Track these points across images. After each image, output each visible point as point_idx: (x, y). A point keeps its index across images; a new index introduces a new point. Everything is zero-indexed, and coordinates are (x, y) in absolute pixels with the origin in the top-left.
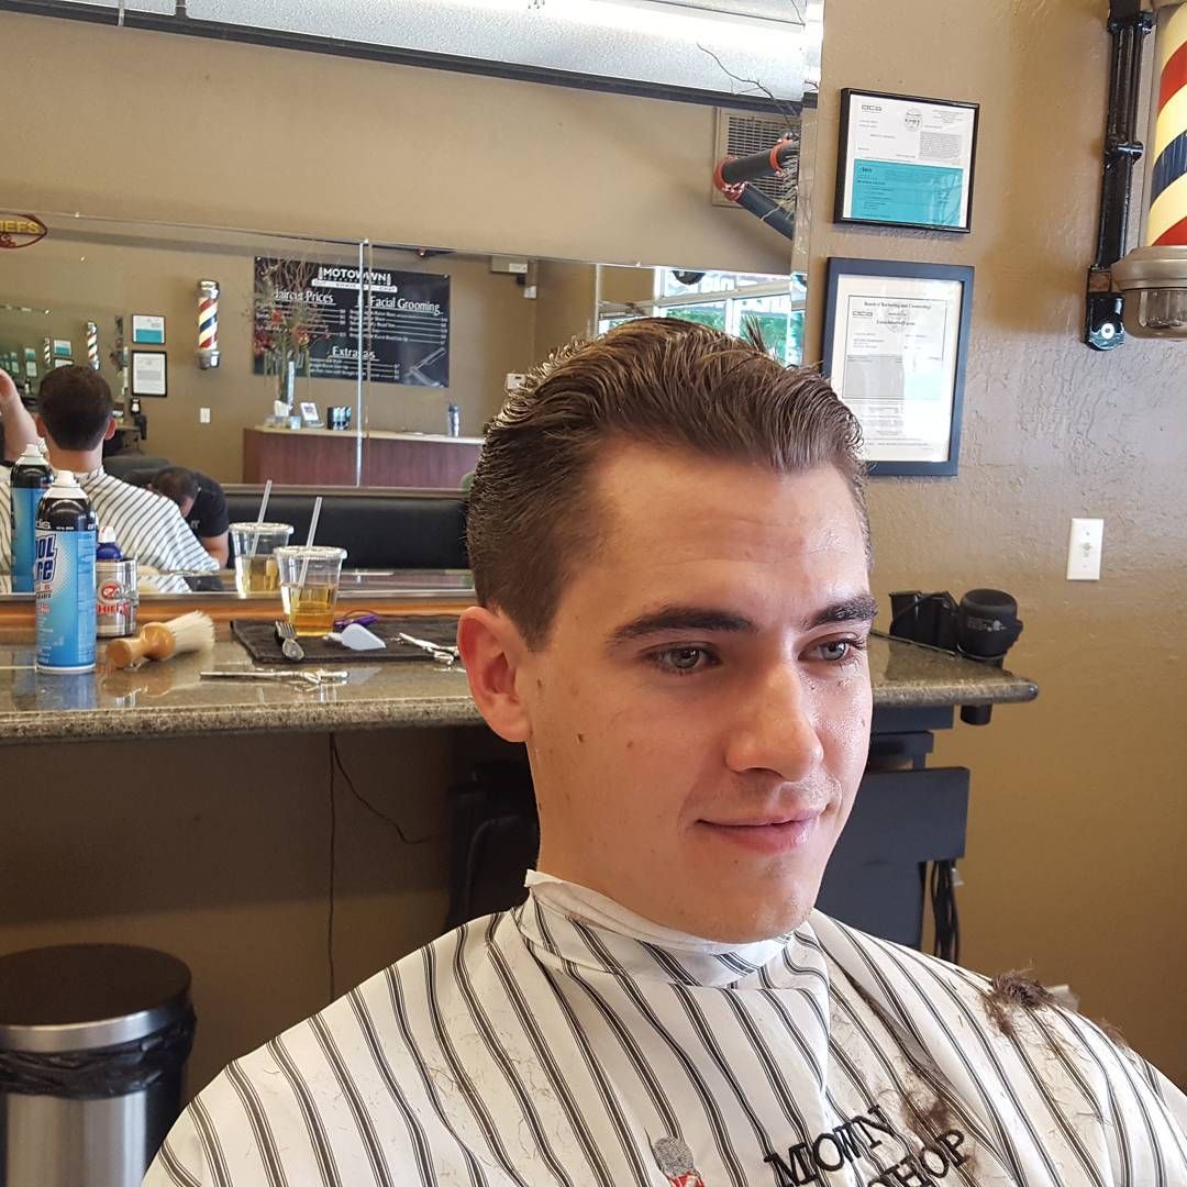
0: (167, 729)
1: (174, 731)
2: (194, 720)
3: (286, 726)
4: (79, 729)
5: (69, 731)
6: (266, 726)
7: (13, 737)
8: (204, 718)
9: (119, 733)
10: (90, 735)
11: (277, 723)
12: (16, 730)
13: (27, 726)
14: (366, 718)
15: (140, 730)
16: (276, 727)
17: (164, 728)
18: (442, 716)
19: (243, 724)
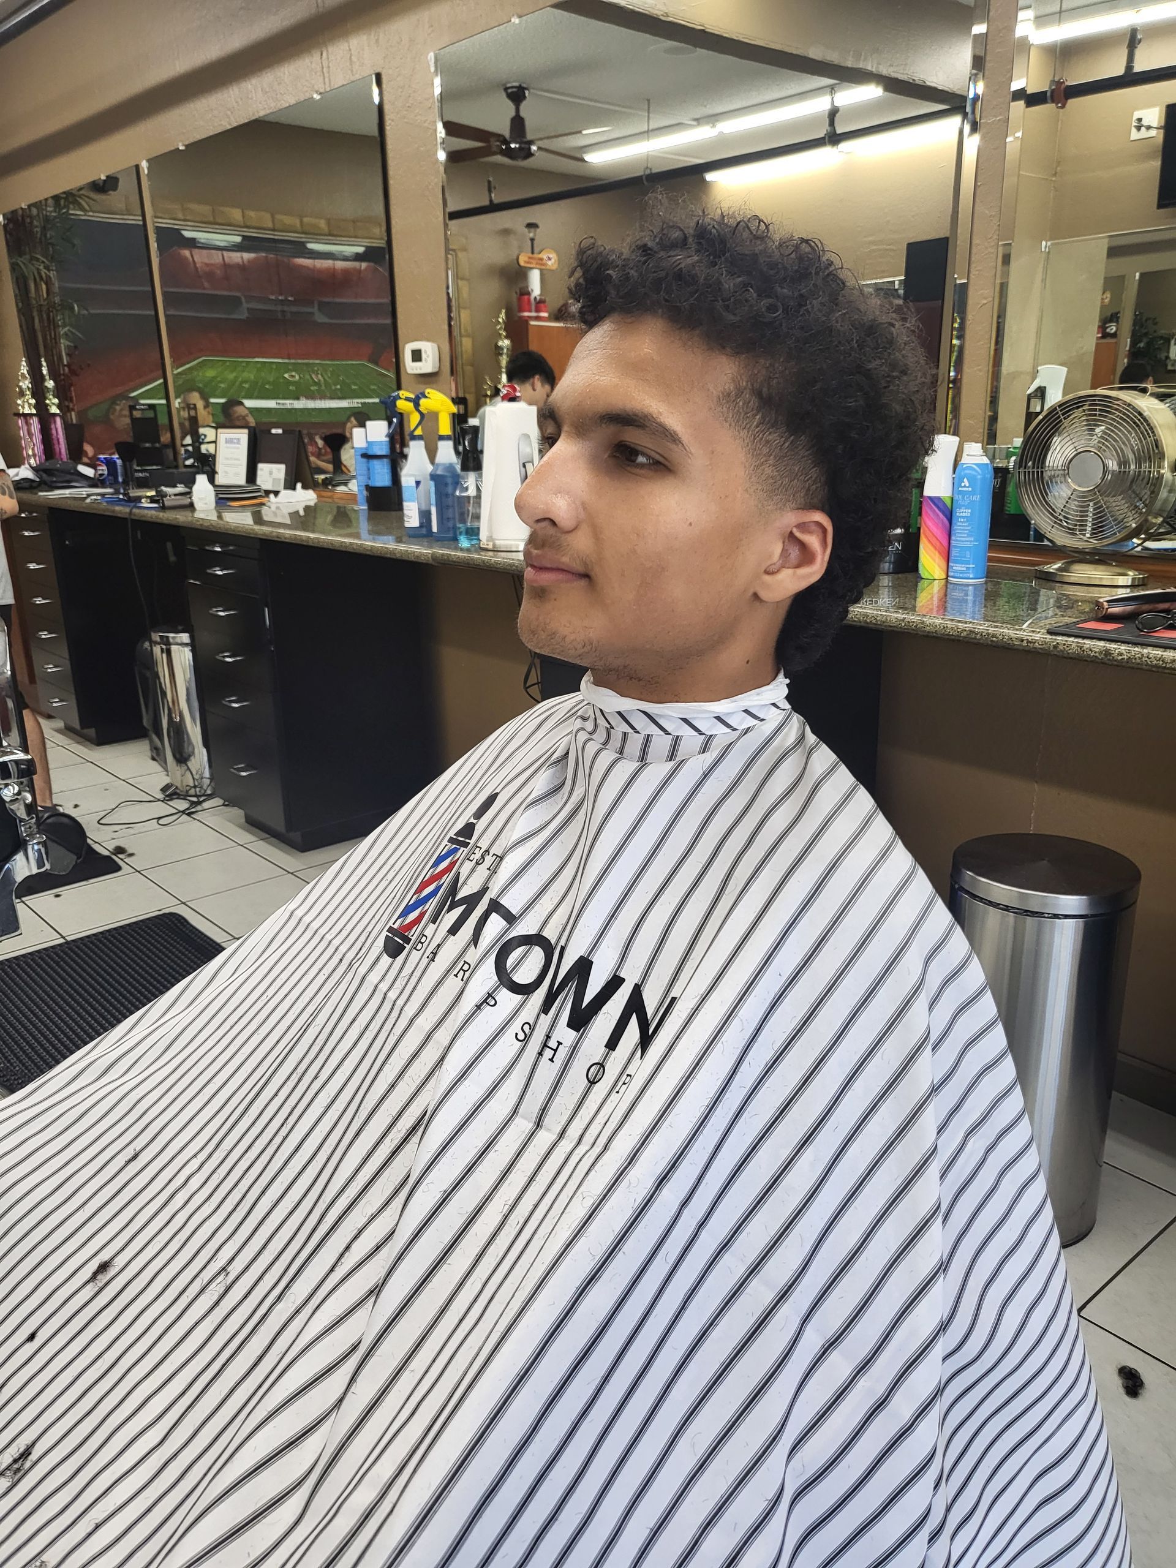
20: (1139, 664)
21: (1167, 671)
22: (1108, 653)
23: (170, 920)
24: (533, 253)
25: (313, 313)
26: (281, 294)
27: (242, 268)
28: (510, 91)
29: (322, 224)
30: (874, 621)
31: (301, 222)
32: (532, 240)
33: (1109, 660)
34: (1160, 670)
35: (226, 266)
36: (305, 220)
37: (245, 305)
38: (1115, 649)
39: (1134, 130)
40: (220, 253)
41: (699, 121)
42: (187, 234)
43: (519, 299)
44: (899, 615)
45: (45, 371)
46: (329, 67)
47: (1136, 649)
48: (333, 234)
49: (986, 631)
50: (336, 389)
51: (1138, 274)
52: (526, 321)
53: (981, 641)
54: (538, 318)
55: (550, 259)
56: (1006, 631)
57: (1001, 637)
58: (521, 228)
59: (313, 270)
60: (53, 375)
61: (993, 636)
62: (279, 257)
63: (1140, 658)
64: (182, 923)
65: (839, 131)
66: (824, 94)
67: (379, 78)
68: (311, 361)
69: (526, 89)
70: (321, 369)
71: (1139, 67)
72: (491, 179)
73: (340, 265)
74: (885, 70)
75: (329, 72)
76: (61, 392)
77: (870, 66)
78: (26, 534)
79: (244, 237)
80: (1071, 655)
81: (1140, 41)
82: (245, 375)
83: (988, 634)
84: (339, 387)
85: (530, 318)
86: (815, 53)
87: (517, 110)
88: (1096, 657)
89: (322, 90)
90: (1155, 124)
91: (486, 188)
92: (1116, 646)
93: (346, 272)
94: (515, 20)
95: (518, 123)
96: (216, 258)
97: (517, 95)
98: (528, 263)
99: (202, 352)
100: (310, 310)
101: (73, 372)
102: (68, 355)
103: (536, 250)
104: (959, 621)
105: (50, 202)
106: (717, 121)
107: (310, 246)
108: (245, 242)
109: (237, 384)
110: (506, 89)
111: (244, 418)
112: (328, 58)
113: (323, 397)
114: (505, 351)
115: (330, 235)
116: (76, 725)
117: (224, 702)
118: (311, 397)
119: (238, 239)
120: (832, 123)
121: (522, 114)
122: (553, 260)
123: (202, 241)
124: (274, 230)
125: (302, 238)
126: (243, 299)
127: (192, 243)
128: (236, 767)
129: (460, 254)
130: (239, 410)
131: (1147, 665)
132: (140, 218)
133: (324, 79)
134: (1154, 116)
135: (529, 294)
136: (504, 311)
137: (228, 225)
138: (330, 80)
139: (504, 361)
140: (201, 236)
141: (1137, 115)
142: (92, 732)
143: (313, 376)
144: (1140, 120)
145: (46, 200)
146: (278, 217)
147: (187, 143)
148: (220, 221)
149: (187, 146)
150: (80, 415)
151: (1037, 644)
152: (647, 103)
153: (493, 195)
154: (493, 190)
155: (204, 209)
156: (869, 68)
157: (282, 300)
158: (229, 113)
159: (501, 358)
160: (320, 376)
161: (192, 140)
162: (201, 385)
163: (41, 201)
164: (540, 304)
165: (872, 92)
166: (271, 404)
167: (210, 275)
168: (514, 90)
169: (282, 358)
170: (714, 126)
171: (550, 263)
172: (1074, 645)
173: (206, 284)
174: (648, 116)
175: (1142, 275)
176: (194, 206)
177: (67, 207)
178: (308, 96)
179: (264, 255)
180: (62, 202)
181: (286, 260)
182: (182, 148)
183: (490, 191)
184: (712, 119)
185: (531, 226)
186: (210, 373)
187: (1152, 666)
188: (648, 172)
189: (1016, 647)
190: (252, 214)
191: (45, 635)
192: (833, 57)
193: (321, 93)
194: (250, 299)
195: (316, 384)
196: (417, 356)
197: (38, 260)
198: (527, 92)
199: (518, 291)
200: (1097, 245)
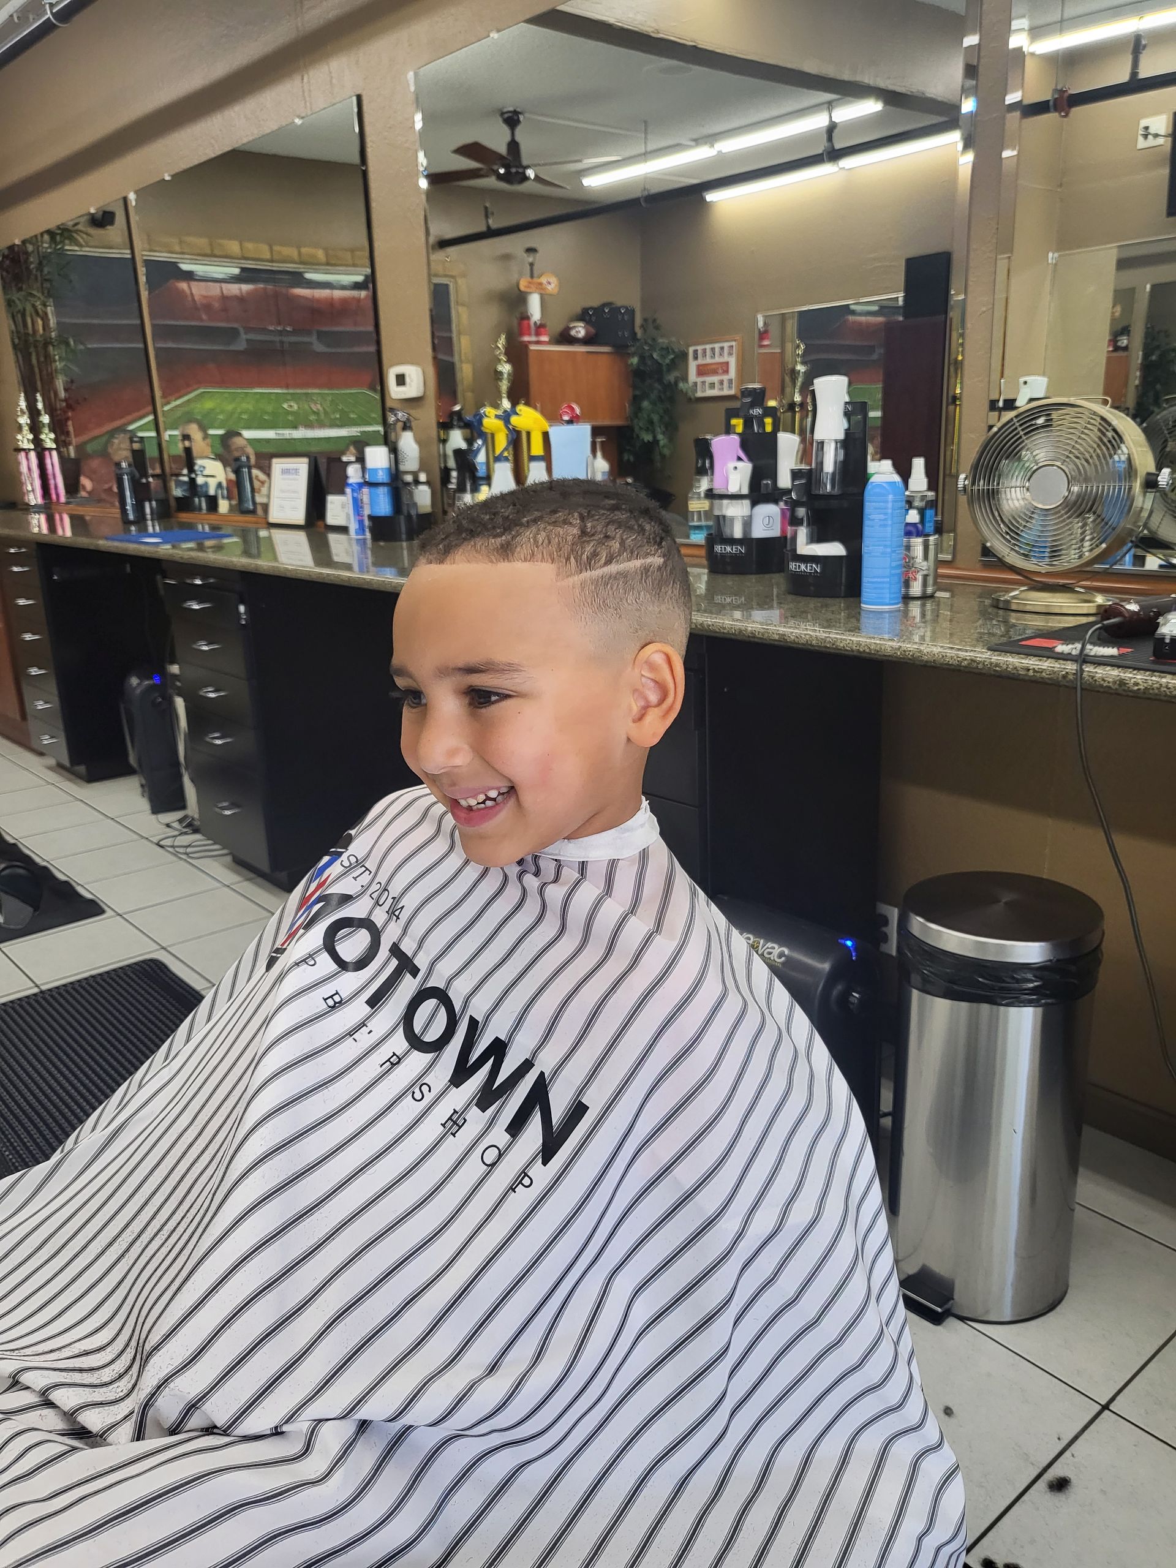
0: (1139, 689)
1: (1144, 693)
2: (1161, 685)
5: (1064, 677)
7: (1026, 675)
9: (1101, 686)
12: (1029, 670)
13: (1036, 667)
15: (1116, 686)
17: (1136, 688)
20: (1157, 694)
22: (1122, 683)
23: (150, 967)
24: (532, 276)
25: (311, 344)
26: (279, 324)
27: (241, 299)
28: (506, 116)
29: (320, 254)
30: (868, 650)
31: (300, 254)
32: (532, 265)
33: (1124, 690)
35: (224, 298)
36: (304, 250)
37: (244, 336)
38: (1131, 678)
39: (1141, 139)
40: (217, 285)
41: (698, 141)
42: (185, 267)
43: (520, 325)
44: (895, 644)
45: (40, 406)
46: (310, 91)
47: (1154, 678)
48: (331, 263)
49: (988, 661)
50: (336, 419)
51: (1148, 287)
52: (525, 345)
53: (984, 671)
54: (538, 343)
55: (549, 283)
56: (1010, 659)
57: (1005, 667)
58: (520, 252)
59: (312, 300)
60: (50, 410)
61: (997, 665)
62: (277, 289)
63: (1158, 688)
64: (162, 971)
65: (838, 146)
66: (822, 110)
67: (359, 98)
68: (310, 391)
69: (520, 113)
70: (320, 398)
71: (1145, 72)
72: (488, 205)
73: (338, 294)
74: (882, 83)
75: (310, 96)
76: (58, 426)
77: (867, 79)
78: (15, 569)
79: (243, 269)
81: (1145, 47)
82: (244, 406)
83: (991, 663)
84: (338, 416)
85: (529, 342)
86: (811, 66)
87: (513, 134)
88: (1109, 687)
89: (303, 115)
90: (1162, 132)
91: (483, 213)
92: (1131, 675)
93: (344, 301)
94: (494, 35)
95: (513, 146)
96: (214, 290)
97: (512, 120)
98: (529, 287)
99: (200, 383)
100: (306, 339)
101: (69, 407)
102: (66, 390)
103: (536, 273)
104: (959, 650)
105: (46, 237)
106: (716, 141)
107: (308, 276)
108: (244, 274)
109: (236, 415)
110: (502, 114)
111: (242, 449)
112: (309, 82)
113: (322, 425)
114: (505, 376)
115: (328, 264)
116: (67, 763)
117: (208, 740)
118: (309, 425)
119: (237, 271)
120: (830, 138)
121: (518, 138)
122: (553, 285)
123: (200, 274)
124: (272, 261)
125: (300, 268)
126: (242, 331)
127: (189, 276)
128: (220, 805)
129: (460, 281)
130: (238, 441)
131: (1166, 695)
132: (129, 251)
133: (305, 103)
134: (1160, 124)
135: (528, 318)
136: (503, 337)
137: (228, 257)
138: (311, 104)
139: (504, 385)
140: (198, 269)
141: (1144, 123)
142: (82, 769)
143: (313, 406)
144: (1147, 128)
145: (42, 234)
146: (276, 248)
147: (173, 173)
148: (216, 252)
149: (173, 176)
150: (78, 448)
151: (1044, 674)
152: (645, 125)
153: (490, 221)
154: (490, 216)
155: (202, 242)
156: (866, 81)
157: (281, 331)
158: (213, 141)
159: (500, 383)
160: (319, 406)
161: (177, 170)
162: (199, 418)
163: (36, 236)
164: (540, 328)
165: (871, 106)
166: (270, 434)
167: (207, 307)
168: (510, 115)
169: (281, 387)
170: (713, 146)
171: (549, 287)
173: (204, 317)
174: (646, 138)
175: (1153, 287)
176: (191, 239)
177: (62, 242)
178: (290, 121)
179: (262, 286)
180: (58, 238)
181: (284, 290)
182: (167, 178)
183: (487, 217)
184: (711, 139)
185: (531, 250)
186: (209, 405)
188: (646, 193)
189: (1021, 677)
190: (249, 246)
191: (34, 671)
192: (829, 70)
193: (302, 118)
194: (248, 330)
195: (314, 412)
196: (401, 380)
197: (34, 296)
198: (521, 118)
199: (518, 316)
200: (1107, 256)
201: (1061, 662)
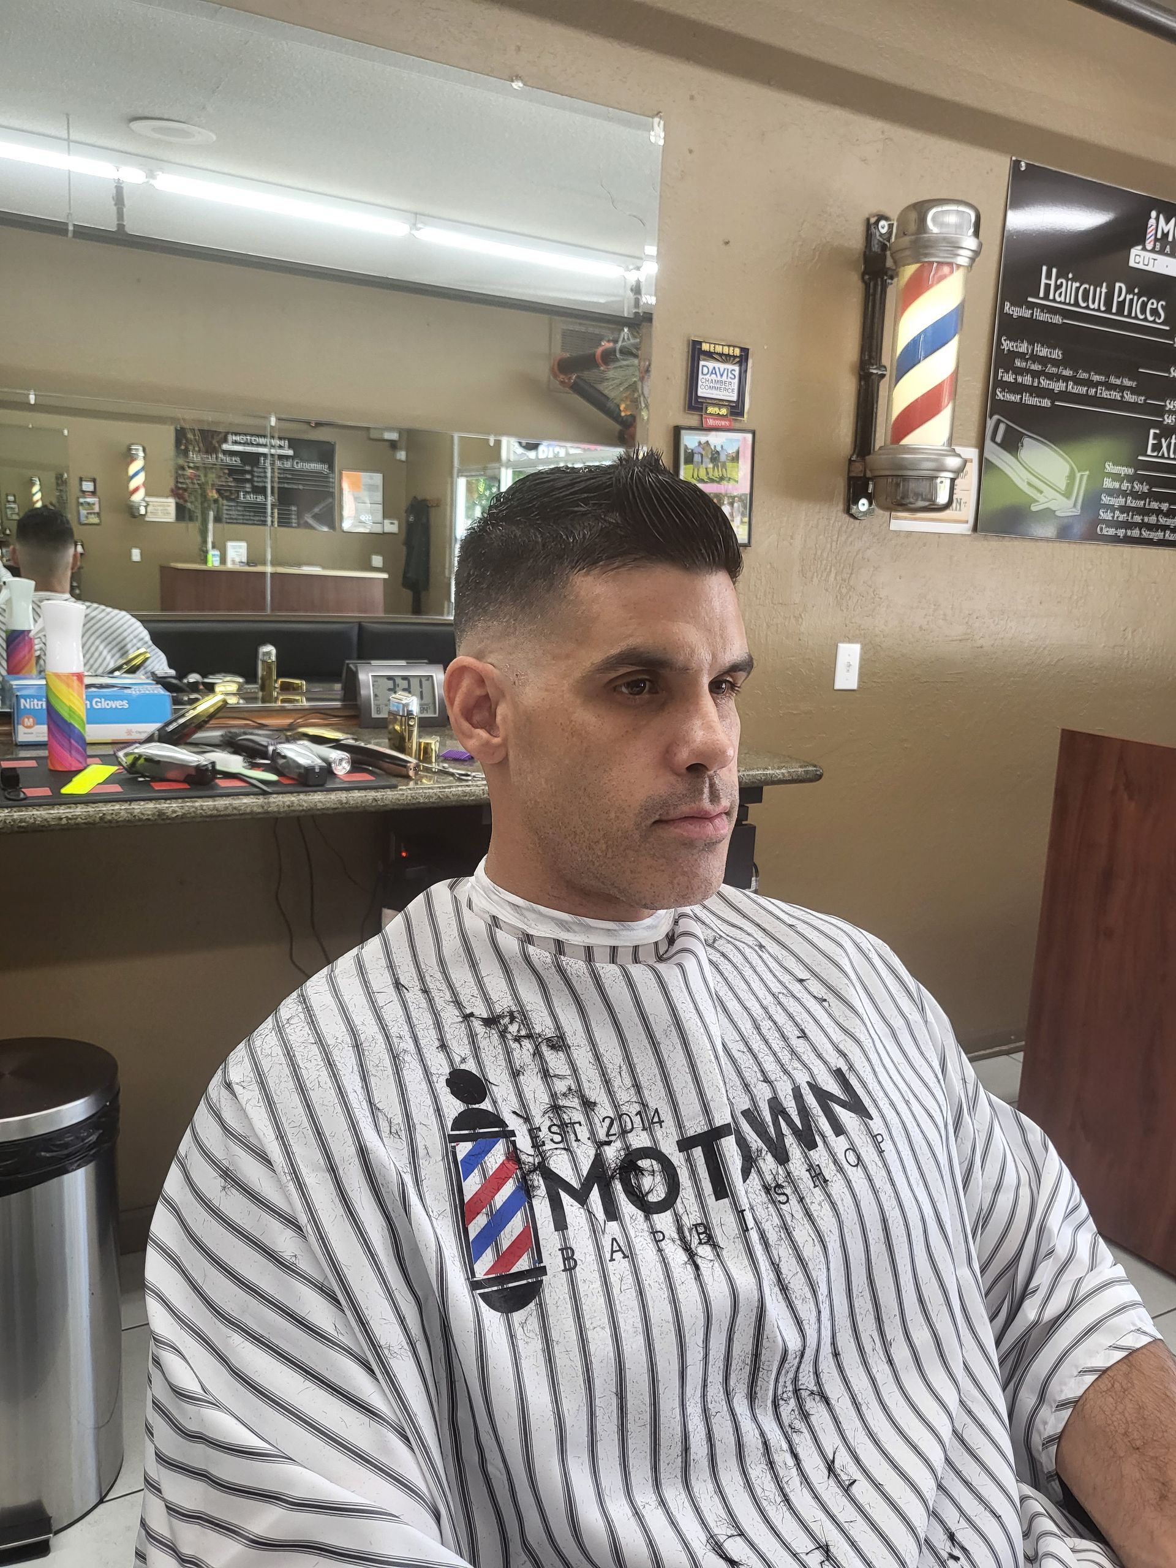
2: (196, 808)
3: (267, 812)
4: (109, 818)
5: (101, 818)
6: (252, 813)
7: (58, 825)
8: (204, 808)
9: (140, 820)
10: (118, 822)
11: (260, 810)
12: (61, 819)
13: (70, 816)
14: (328, 805)
16: (259, 813)
17: (175, 815)
18: (387, 802)
19: (235, 812)
20: (194, 817)
21: (220, 819)
22: (161, 814)
33: (163, 819)
34: (214, 819)
47: (188, 804)
56: (35, 812)
61: (21, 821)
63: (194, 812)
80: (121, 824)
83: (14, 820)
172: (123, 813)
187: (207, 817)
201: (94, 805)
